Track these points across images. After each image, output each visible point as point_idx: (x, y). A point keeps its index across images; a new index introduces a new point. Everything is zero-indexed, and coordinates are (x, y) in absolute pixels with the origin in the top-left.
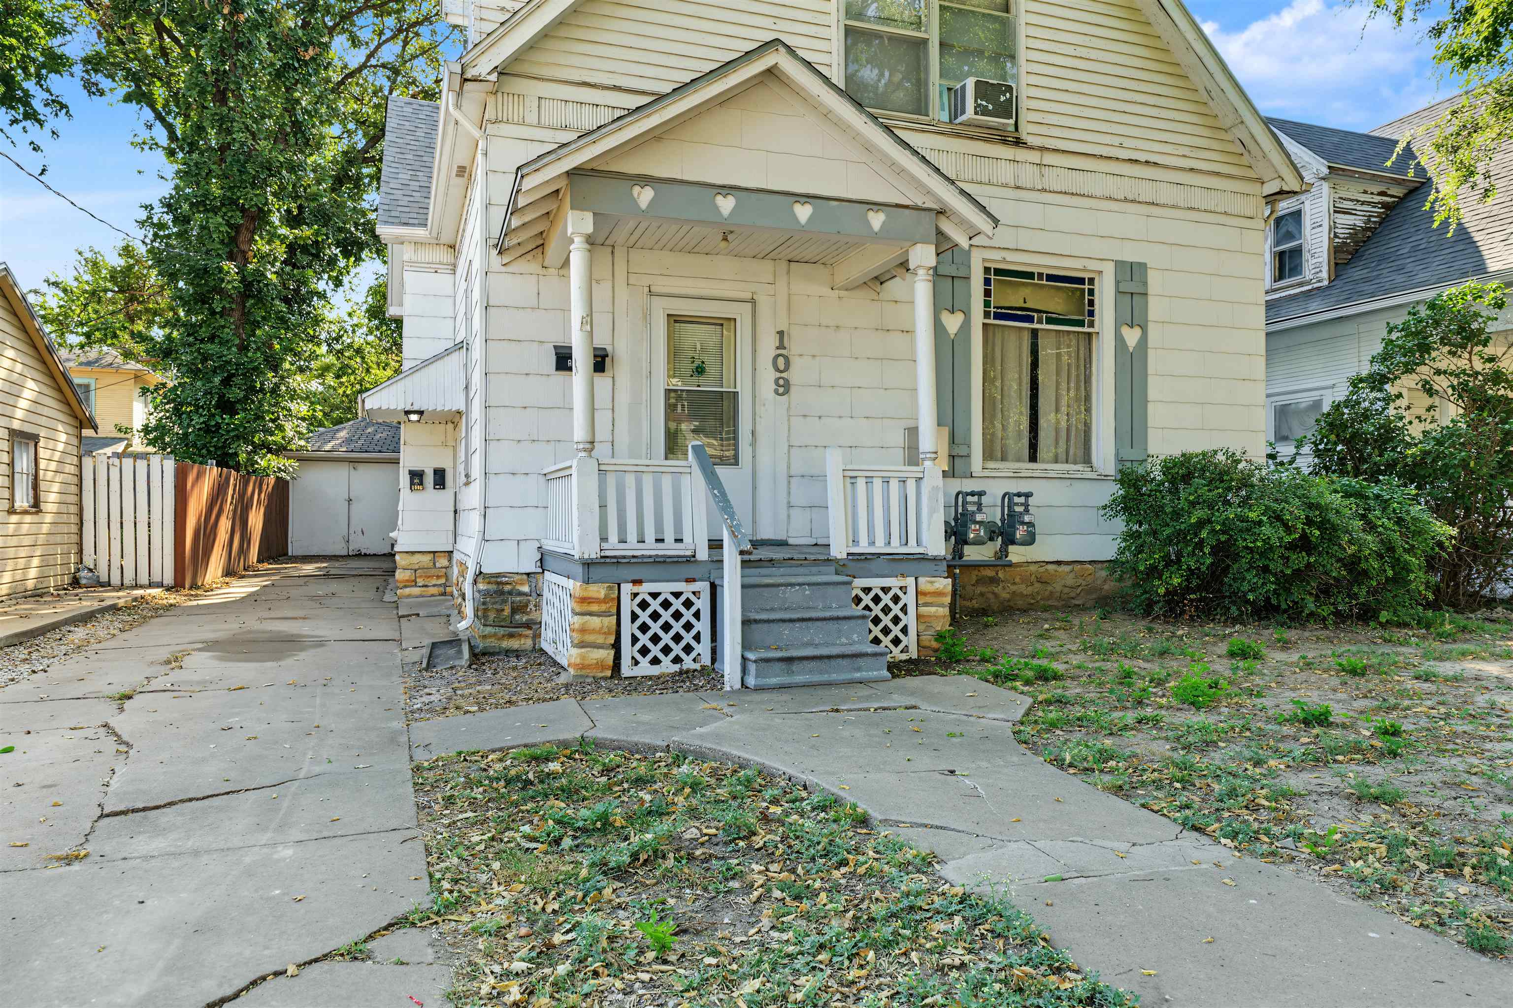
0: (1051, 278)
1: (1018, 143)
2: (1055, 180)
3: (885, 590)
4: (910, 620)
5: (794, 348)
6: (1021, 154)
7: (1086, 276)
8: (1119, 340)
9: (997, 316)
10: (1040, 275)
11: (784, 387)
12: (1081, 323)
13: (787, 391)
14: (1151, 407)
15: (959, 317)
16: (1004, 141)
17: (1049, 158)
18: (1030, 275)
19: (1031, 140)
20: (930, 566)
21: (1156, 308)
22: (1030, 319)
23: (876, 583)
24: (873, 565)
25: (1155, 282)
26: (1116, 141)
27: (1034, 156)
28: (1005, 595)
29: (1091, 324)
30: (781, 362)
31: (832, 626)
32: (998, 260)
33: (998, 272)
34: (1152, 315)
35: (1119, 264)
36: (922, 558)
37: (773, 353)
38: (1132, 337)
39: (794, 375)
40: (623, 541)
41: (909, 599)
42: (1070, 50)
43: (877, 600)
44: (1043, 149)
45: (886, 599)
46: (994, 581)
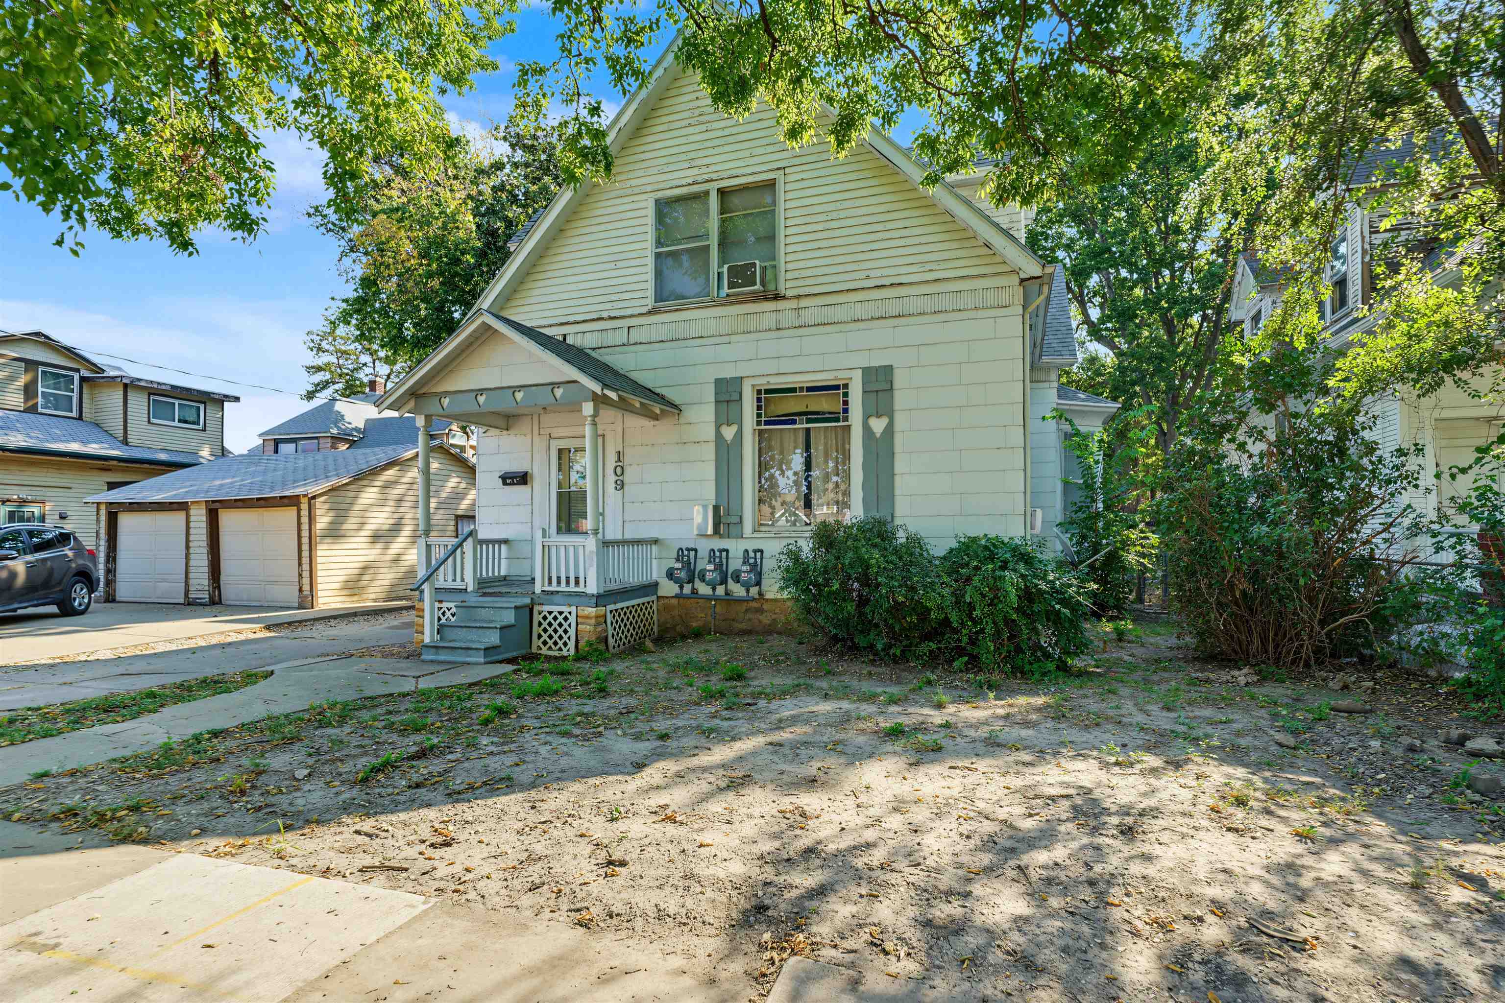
0: (809, 389)
1: (777, 297)
2: (808, 316)
3: (561, 613)
4: (572, 632)
5: (627, 460)
6: (780, 305)
7: (841, 383)
8: (867, 429)
9: (768, 423)
10: (801, 389)
11: (620, 485)
12: (837, 420)
13: (622, 487)
14: (898, 480)
16: (766, 299)
17: (804, 303)
18: (793, 390)
19: (789, 293)
20: (586, 599)
21: (900, 399)
22: (794, 422)
23: (555, 609)
24: (556, 598)
25: (900, 380)
26: (862, 275)
27: (793, 304)
29: (846, 419)
30: (619, 471)
32: (763, 383)
33: (768, 391)
34: (897, 406)
35: (867, 370)
37: (614, 465)
38: (878, 425)
39: (627, 478)
41: (572, 619)
43: (555, 618)
44: (799, 297)
45: (560, 619)
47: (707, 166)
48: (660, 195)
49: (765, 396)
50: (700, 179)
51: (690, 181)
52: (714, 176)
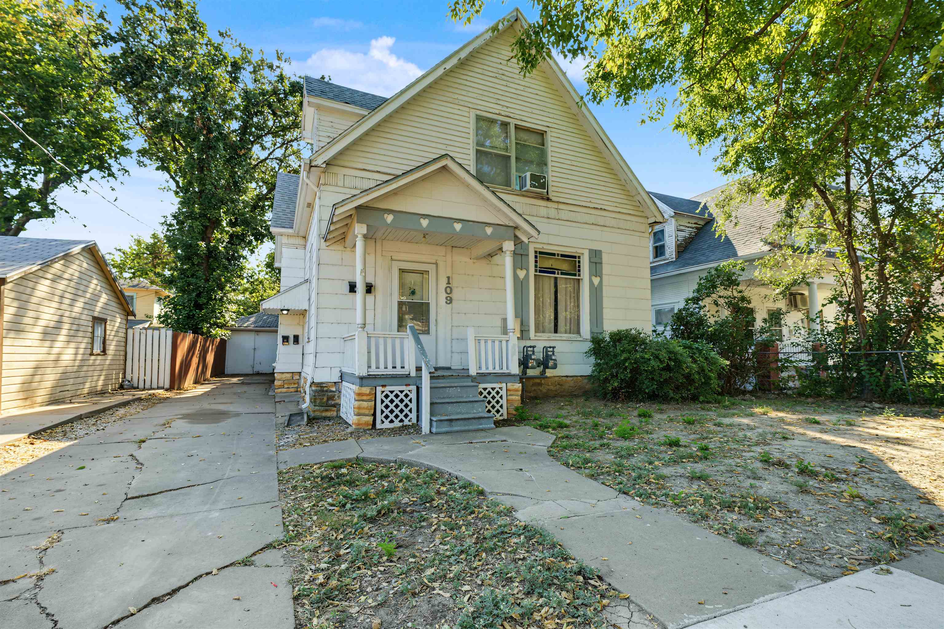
0: (562, 256)
1: (548, 199)
2: (564, 215)
3: (493, 389)
4: (504, 402)
5: (454, 284)
6: (549, 204)
7: (577, 255)
8: (591, 282)
9: (540, 271)
10: (558, 255)
11: (449, 301)
12: (575, 275)
13: (451, 302)
14: (604, 310)
15: (524, 272)
16: (543, 199)
17: (561, 206)
18: (554, 255)
19: (554, 199)
20: (512, 379)
21: (606, 269)
22: (554, 273)
23: (489, 386)
24: (488, 378)
25: (605, 258)
26: (589, 200)
27: (555, 205)
28: (544, 391)
29: (579, 275)
30: (448, 290)
31: (470, 405)
32: (540, 247)
33: (541, 253)
34: (604, 272)
35: (590, 251)
36: (509, 375)
37: (445, 286)
38: (596, 281)
39: (454, 296)
40: (378, 368)
41: (503, 393)
42: (569, 162)
43: (489, 393)
44: (558, 202)
45: (493, 393)
46: (540, 384)
47: (507, 107)
48: (478, 113)
49: (540, 254)
50: (503, 113)
51: (497, 112)
52: (512, 115)
